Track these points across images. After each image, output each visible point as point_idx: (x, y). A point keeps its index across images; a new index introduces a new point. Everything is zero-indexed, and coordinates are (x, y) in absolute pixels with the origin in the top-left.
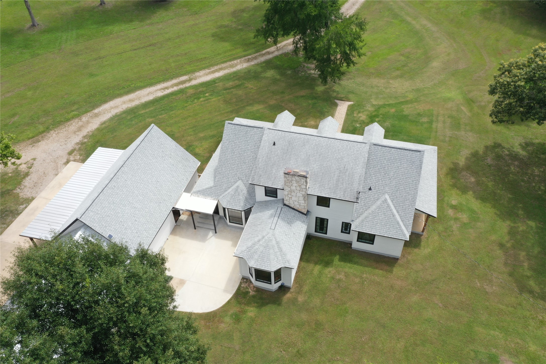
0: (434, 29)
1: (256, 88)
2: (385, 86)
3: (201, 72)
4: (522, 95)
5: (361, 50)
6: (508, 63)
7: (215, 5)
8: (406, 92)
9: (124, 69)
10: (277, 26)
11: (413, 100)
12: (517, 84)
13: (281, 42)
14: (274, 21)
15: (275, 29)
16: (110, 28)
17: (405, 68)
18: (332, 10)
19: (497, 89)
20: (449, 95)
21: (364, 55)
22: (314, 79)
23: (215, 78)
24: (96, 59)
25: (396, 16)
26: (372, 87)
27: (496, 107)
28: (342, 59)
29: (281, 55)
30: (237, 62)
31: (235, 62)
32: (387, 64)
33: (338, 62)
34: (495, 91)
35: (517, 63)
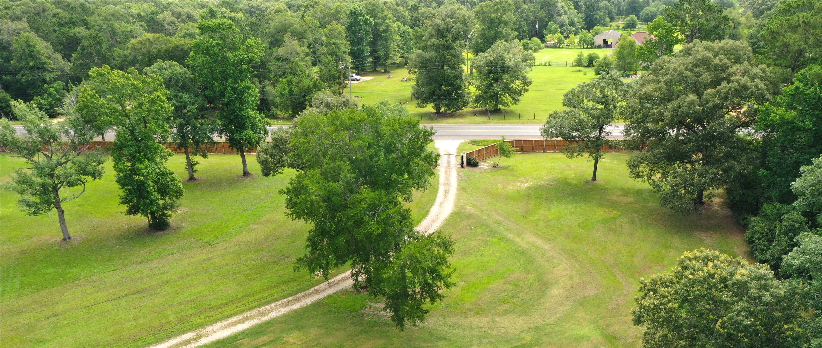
0: (546, 246)
1: (300, 343)
2: (490, 326)
3: (215, 325)
4: (678, 321)
5: (449, 279)
6: (649, 280)
7: (238, 232)
8: (521, 332)
9: (92, 328)
10: (327, 252)
11: (533, 342)
12: (668, 308)
13: (335, 276)
14: (322, 246)
15: (324, 256)
16: (76, 270)
17: (515, 300)
18: (402, 227)
19: (643, 317)
20: (581, 332)
21: (453, 285)
22: (385, 324)
23: (238, 333)
24: (48, 318)
25: (493, 233)
26: (471, 329)
27: (648, 343)
28: (423, 292)
29: (336, 293)
30: (271, 308)
31: (268, 307)
32: (489, 296)
33: (418, 296)
34: (641, 319)
35: (661, 279)
